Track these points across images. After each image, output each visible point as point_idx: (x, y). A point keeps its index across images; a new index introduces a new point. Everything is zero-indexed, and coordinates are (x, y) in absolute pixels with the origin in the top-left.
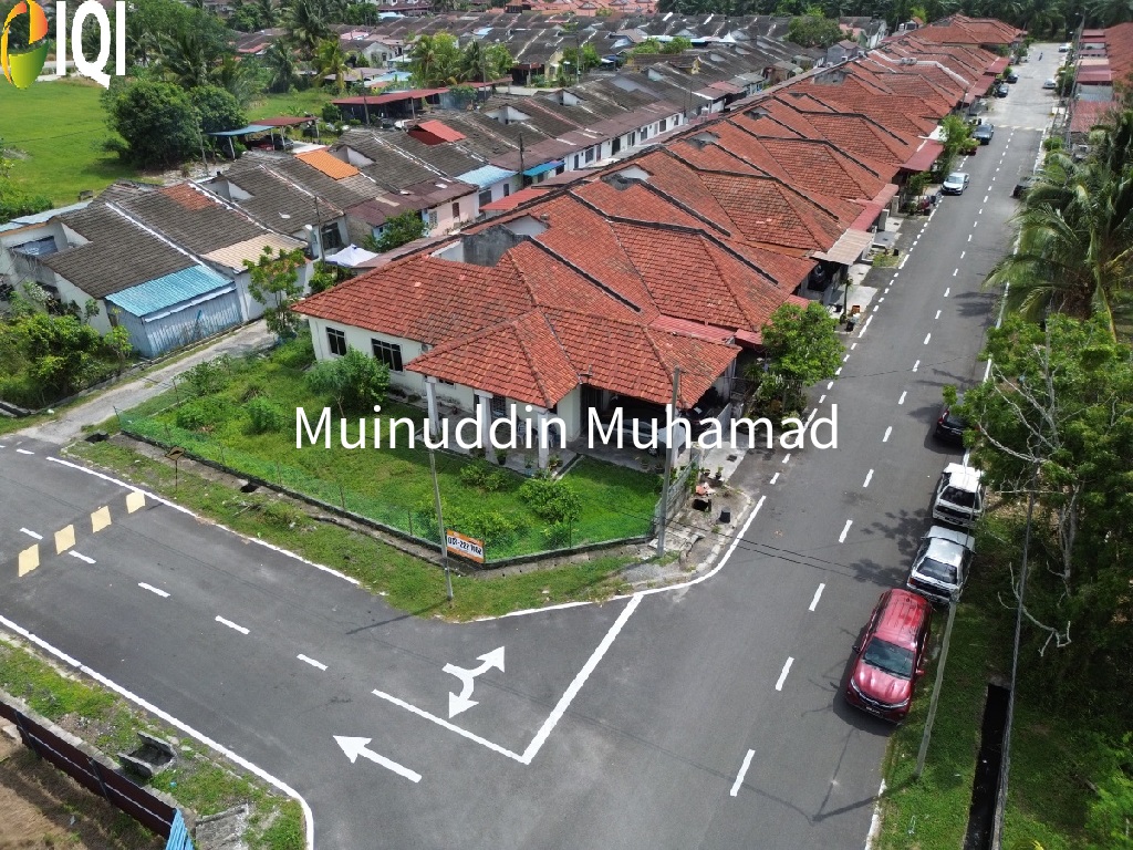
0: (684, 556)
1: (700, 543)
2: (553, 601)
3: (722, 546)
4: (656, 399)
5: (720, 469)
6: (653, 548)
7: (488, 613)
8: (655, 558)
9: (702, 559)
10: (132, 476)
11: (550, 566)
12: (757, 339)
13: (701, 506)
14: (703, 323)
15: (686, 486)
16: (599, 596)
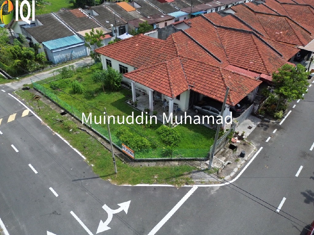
0: (220, 171)
1: (229, 166)
2: (158, 182)
3: (239, 169)
4: (219, 100)
5: (244, 132)
6: (207, 164)
7: (130, 183)
8: (207, 169)
9: (228, 174)
10: (29, 104)
11: (161, 165)
12: (270, 78)
13: (233, 147)
14: (247, 69)
15: (227, 139)
16: (178, 184)
